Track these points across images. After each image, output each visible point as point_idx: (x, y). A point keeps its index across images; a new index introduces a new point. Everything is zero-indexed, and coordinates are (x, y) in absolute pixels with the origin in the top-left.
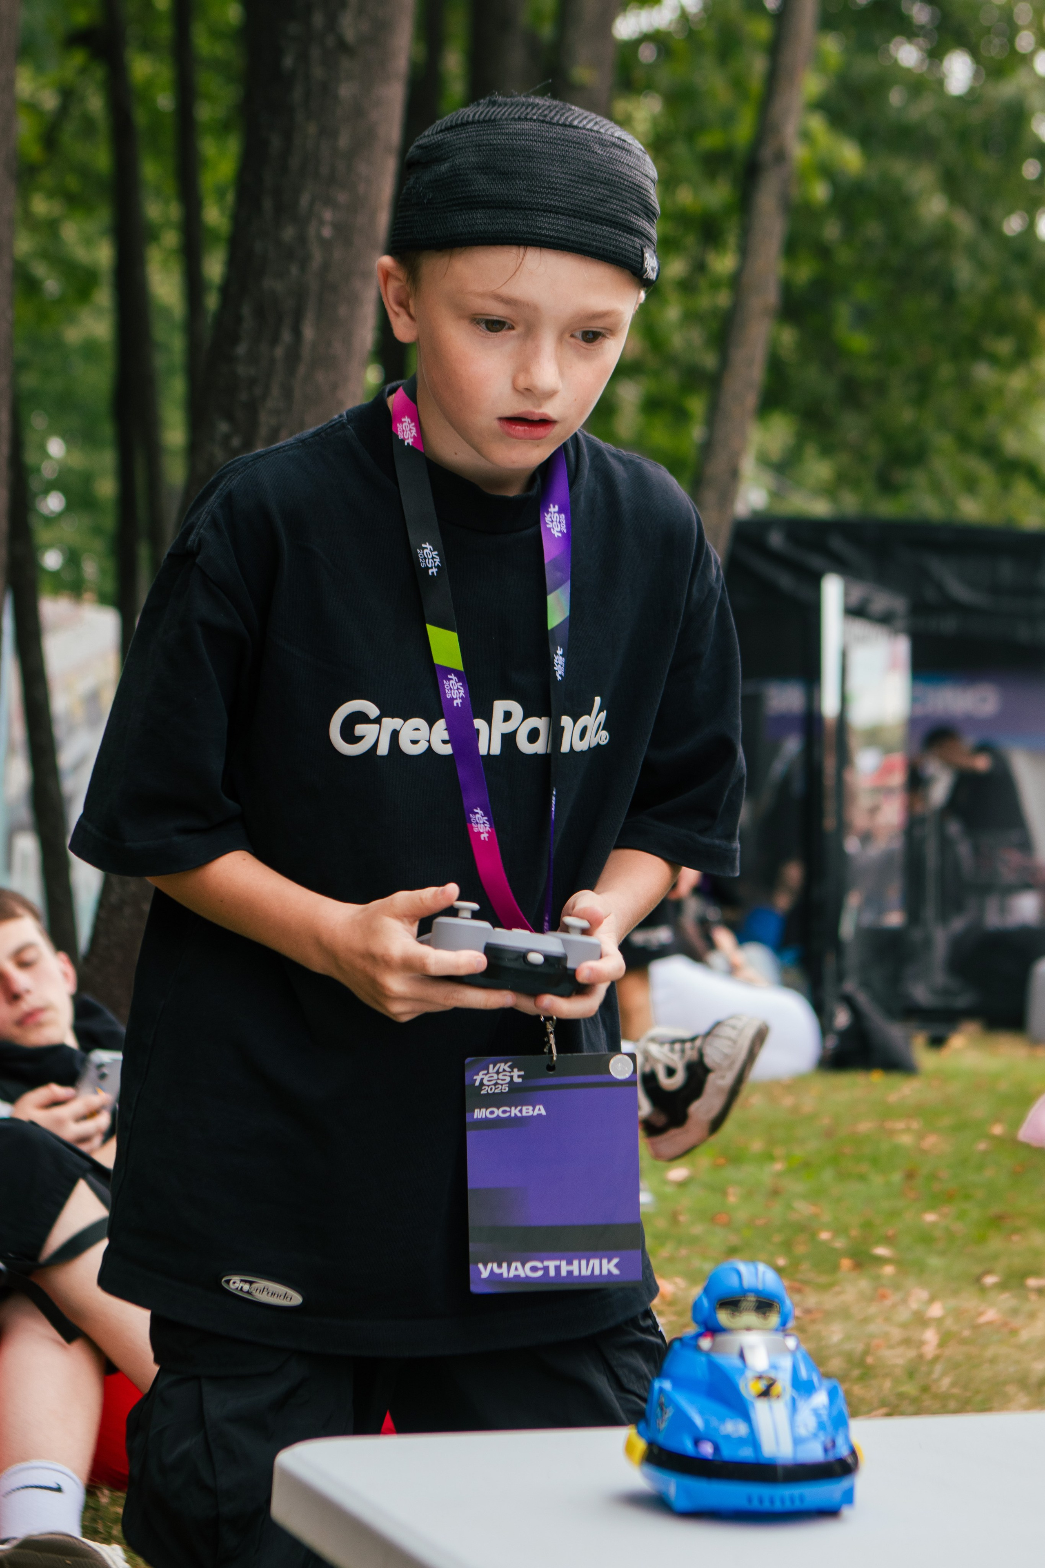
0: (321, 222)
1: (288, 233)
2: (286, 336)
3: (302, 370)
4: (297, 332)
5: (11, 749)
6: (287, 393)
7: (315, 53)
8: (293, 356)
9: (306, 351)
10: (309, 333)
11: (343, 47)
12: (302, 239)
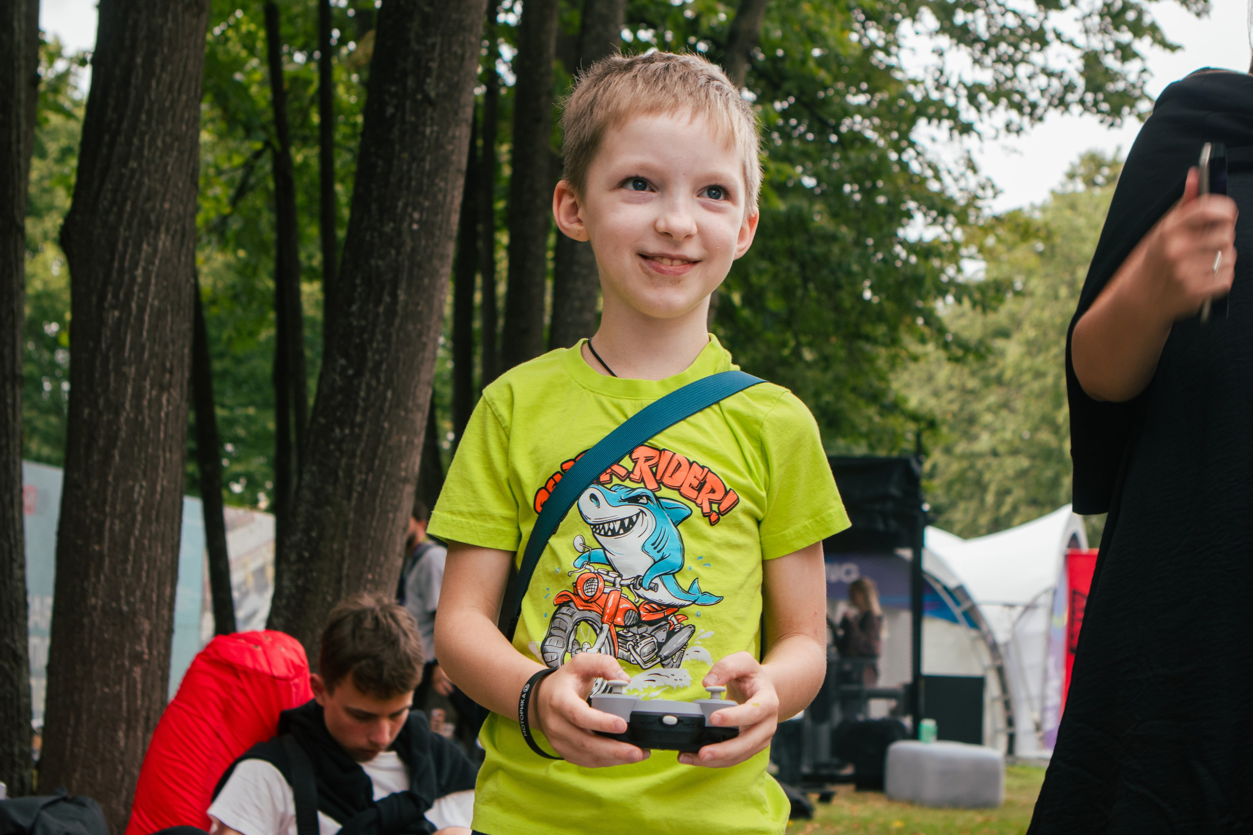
0: (412, 221)
1: (389, 228)
2: (387, 299)
3: (397, 322)
4: (394, 296)
5: (203, 610)
6: (387, 338)
7: (408, 104)
8: (391, 312)
9: (399, 308)
10: (402, 296)
11: (427, 99)
12: (398, 232)
